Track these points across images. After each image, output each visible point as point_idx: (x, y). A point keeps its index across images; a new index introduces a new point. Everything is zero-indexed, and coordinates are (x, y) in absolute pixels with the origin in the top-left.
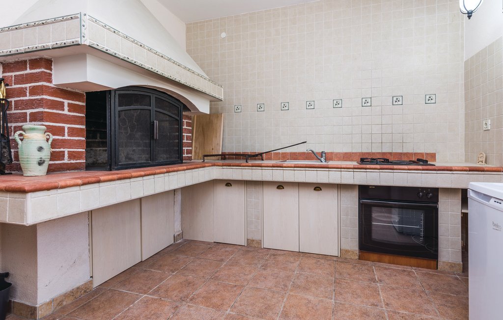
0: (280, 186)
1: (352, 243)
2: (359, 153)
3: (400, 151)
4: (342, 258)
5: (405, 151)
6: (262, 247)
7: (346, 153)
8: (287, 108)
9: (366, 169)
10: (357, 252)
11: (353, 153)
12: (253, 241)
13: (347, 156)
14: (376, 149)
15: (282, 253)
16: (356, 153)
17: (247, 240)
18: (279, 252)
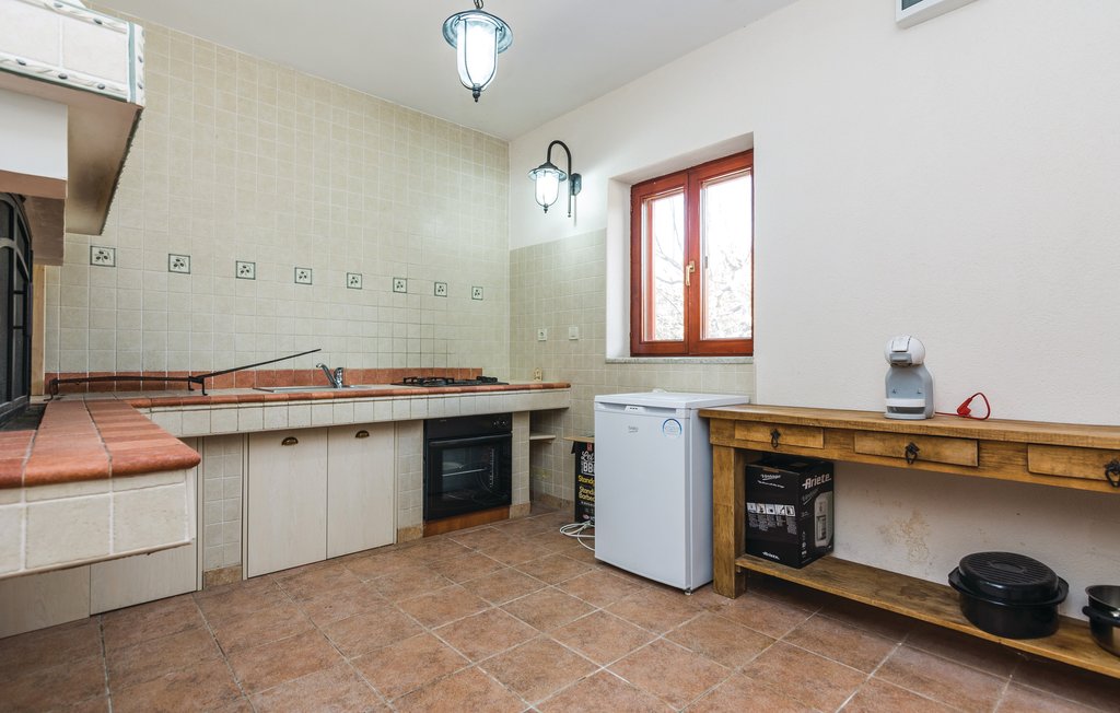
0: (290, 437)
1: (414, 517)
2: (389, 370)
3: (443, 366)
4: (401, 544)
5: (450, 366)
6: (245, 578)
7: (368, 371)
8: (250, 275)
9: (443, 393)
10: (421, 527)
11: (378, 370)
12: (221, 571)
13: (370, 375)
14: (413, 363)
15: (299, 571)
16: (383, 371)
17: (204, 574)
18: (293, 573)
